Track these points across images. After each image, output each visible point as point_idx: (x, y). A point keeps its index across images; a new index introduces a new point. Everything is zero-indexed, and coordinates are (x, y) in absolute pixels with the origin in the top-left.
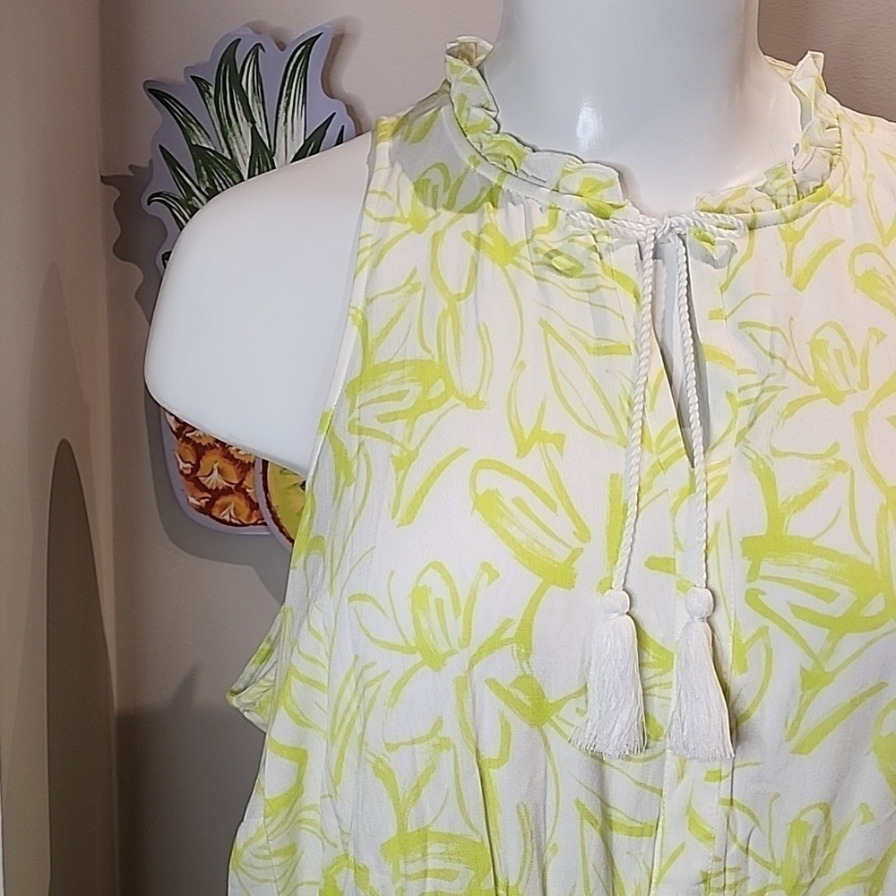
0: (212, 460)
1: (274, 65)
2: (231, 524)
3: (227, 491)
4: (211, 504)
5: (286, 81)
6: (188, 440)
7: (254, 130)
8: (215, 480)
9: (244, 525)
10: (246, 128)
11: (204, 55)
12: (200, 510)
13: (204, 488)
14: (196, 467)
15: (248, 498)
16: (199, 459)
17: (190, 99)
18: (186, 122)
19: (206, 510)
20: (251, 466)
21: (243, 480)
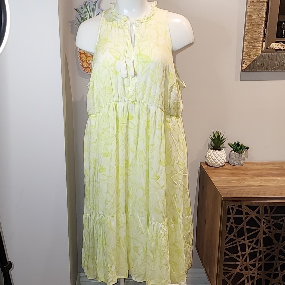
0: (85, 63)
1: (92, 5)
2: (88, 73)
3: (87, 68)
4: (85, 70)
5: (93, 7)
6: (81, 60)
7: (89, 15)
8: (85, 66)
9: (89, 73)
10: (88, 14)
11: (82, 4)
12: (83, 70)
13: (84, 67)
14: (83, 64)
15: (90, 69)
16: (83, 63)
17: (80, 10)
18: (80, 13)
19: (84, 71)
20: (90, 64)
21: (89, 66)
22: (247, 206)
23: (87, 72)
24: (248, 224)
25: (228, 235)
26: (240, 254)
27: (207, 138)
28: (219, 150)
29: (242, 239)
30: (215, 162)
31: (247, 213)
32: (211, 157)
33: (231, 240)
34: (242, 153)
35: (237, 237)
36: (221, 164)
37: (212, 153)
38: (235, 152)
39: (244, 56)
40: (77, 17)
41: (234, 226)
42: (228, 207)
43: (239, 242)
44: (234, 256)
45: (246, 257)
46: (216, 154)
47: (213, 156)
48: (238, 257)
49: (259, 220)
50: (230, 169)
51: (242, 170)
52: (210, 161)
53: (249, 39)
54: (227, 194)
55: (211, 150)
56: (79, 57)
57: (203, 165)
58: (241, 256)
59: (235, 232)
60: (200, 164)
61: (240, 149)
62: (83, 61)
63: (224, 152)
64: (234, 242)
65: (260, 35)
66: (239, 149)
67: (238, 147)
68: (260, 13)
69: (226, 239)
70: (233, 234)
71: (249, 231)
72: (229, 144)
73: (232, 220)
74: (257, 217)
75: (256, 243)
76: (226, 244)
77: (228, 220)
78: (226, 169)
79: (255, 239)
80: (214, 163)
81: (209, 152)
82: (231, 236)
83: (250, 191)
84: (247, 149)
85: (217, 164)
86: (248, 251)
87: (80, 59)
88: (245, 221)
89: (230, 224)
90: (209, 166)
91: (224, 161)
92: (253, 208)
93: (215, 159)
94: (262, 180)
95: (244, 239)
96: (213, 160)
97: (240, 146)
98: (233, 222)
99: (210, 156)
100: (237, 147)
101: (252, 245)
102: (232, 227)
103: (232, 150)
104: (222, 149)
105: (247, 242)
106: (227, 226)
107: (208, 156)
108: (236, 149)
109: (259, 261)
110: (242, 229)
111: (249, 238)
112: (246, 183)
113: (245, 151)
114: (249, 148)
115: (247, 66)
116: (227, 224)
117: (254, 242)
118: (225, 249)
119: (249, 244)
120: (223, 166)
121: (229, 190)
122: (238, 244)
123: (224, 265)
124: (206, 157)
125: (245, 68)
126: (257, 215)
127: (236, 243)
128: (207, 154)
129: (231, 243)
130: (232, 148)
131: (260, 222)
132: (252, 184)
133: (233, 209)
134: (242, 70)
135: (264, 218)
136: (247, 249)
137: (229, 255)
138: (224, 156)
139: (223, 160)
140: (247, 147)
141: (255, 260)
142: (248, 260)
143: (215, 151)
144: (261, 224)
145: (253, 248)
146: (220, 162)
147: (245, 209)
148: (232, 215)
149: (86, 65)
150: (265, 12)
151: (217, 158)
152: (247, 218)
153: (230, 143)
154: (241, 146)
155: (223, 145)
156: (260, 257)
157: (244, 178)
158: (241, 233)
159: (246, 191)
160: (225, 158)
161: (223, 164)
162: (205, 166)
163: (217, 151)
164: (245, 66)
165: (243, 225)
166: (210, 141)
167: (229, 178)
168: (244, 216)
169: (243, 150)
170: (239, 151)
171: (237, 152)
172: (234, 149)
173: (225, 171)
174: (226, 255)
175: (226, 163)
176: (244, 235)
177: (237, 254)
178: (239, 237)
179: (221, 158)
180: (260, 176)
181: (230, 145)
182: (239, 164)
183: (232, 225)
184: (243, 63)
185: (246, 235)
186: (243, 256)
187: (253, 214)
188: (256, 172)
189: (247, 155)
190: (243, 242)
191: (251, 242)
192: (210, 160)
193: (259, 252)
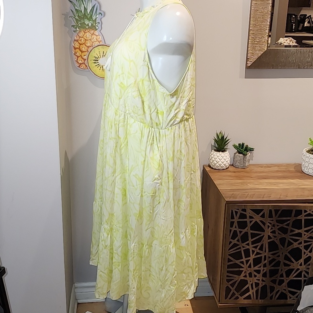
0: (80, 58)
3: (82, 64)
4: (80, 66)
6: (76, 55)
8: (80, 62)
9: (85, 69)
10: (83, 6)
12: (78, 66)
13: (79, 63)
14: (77, 60)
15: (85, 65)
16: (78, 58)
17: (75, 2)
18: (74, 5)
19: (79, 67)
20: (86, 59)
21: (84, 62)
22: (251, 209)
23: (82, 68)
24: (252, 228)
25: (232, 240)
26: (244, 260)
27: (210, 139)
28: (223, 152)
29: (246, 244)
30: (219, 164)
31: (251, 217)
32: (214, 160)
33: (235, 245)
34: (246, 155)
35: (240, 241)
36: (225, 167)
37: (215, 154)
38: (239, 154)
39: (249, 52)
40: (71, 10)
41: (238, 230)
42: (232, 210)
43: (243, 247)
44: (237, 262)
45: (251, 263)
46: (219, 156)
47: (217, 158)
48: (242, 263)
49: (264, 224)
50: (234, 172)
51: (247, 172)
52: (213, 164)
53: (254, 34)
54: (230, 197)
55: (215, 152)
56: (73, 52)
57: (206, 168)
58: (245, 262)
59: (239, 237)
60: (203, 167)
61: (245, 150)
62: (77, 56)
63: (228, 154)
64: (238, 247)
65: (266, 30)
66: (243, 150)
67: (243, 148)
68: (266, 7)
69: (229, 244)
70: (236, 239)
71: (253, 235)
72: (233, 146)
73: (236, 224)
74: (261, 221)
75: (261, 249)
76: (229, 250)
77: (232, 224)
78: (230, 171)
79: (259, 244)
80: (217, 165)
81: (212, 154)
82: (235, 241)
83: (254, 194)
84: (252, 150)
85: (221, 166)
86: (252, 257)
87: (74, 54)
88: (249, 225)
89: (233, 229)
90: (212, 168)
91: (228, 163)
92: (257, 211)
93: (219, 162)
94: (267, 183)
95: (248, 244)
96: (216, 163)
97: (244, 148)
98: (237, 227)
99: (213, 158)
100: (241, 149)
101: (257, 250)
102: (235, 231)
103: (236, 152)
104: (226, 151)
105: (251, 247)
106: (231, 230)
107: (211, 159)
108: (241, 151)
109: (264, 267)
110: (246, 233)
111: (253, 243)
112: (251, 186)
113: (250, 152)
114: (254, 150)
115: (252, 63)
116: (231, 228)
117: (259, 247)
118: (229, 255)
119: (254, 249)
120: (226, 169)
121: (232, 193)
122: (242, 249)
123: (227, 271)
124: (209, 159)
125: (250, 65)
126: (262, 219)
127: (240, 248)
128: (210, 156)
129: (235, 248)
130: (236, 149)
131: (265, 226)
132: (257, 187)
133: (236, 213)
134: (248, 68)
135: (268, 222)
136: (251, 254)
137: (232, 261)
138: (228, 158)
139: (226, 163)
140: (252, 149)
141: (259, 266)
142: (252, 266)
143: (218, 153)
144: (265, 228)
145: (258, 254)
146: (224, 164)
147: (249, 213)
148: (236, 219)
149: (81, 60)
150: (271, 5)
151: (220, 160)
152: (251, 222)
153: (234, 144)
154: (246, 147)
155: (227, 146)
156: (264, 263)
157: (249, 181)
158: (244, 238)
159: (250, 194)
160: (229, 160)
161: (227, 166)
162: (208, 169)
163: (221, 153)
164: (250, 62)
165: (248, 230)
166: (213, 142)
167: (233, 181)
168: (248, 220)
169: (247, 151)
170: (243, 153)
171: (241, 154)
172: (239, 151)
173: (229, 174)
174: (229, 260)
175: (230, 165)
176: (248, 240)
177: (241, 260)
178: (243, 243)
179: (225, 160)
180: (265, 179)
181: (235, 146)
182: (243, 166)
183: (235, 229)
184: (247, 59)
185: (250, 240)
186: (247, 262)
187: (257, 218)
188: (261, 174)
189: (252, 157)
190: (248, 247)
191: (256, 247)
192: (214, 162)
193: (263, 257)
